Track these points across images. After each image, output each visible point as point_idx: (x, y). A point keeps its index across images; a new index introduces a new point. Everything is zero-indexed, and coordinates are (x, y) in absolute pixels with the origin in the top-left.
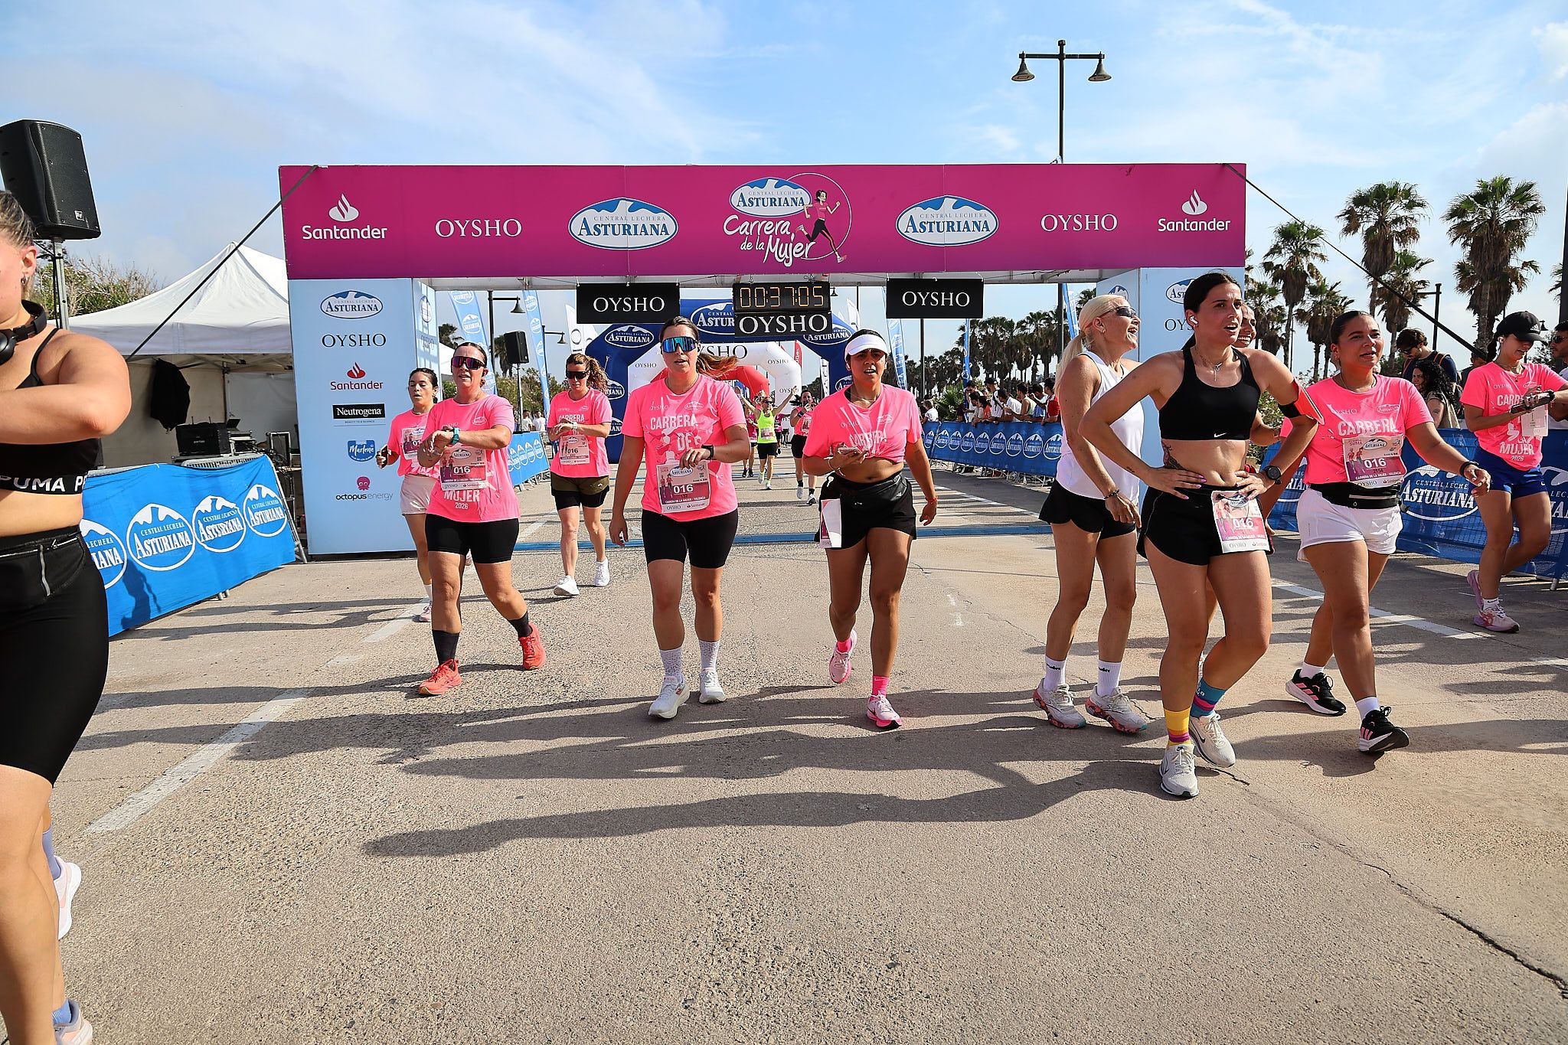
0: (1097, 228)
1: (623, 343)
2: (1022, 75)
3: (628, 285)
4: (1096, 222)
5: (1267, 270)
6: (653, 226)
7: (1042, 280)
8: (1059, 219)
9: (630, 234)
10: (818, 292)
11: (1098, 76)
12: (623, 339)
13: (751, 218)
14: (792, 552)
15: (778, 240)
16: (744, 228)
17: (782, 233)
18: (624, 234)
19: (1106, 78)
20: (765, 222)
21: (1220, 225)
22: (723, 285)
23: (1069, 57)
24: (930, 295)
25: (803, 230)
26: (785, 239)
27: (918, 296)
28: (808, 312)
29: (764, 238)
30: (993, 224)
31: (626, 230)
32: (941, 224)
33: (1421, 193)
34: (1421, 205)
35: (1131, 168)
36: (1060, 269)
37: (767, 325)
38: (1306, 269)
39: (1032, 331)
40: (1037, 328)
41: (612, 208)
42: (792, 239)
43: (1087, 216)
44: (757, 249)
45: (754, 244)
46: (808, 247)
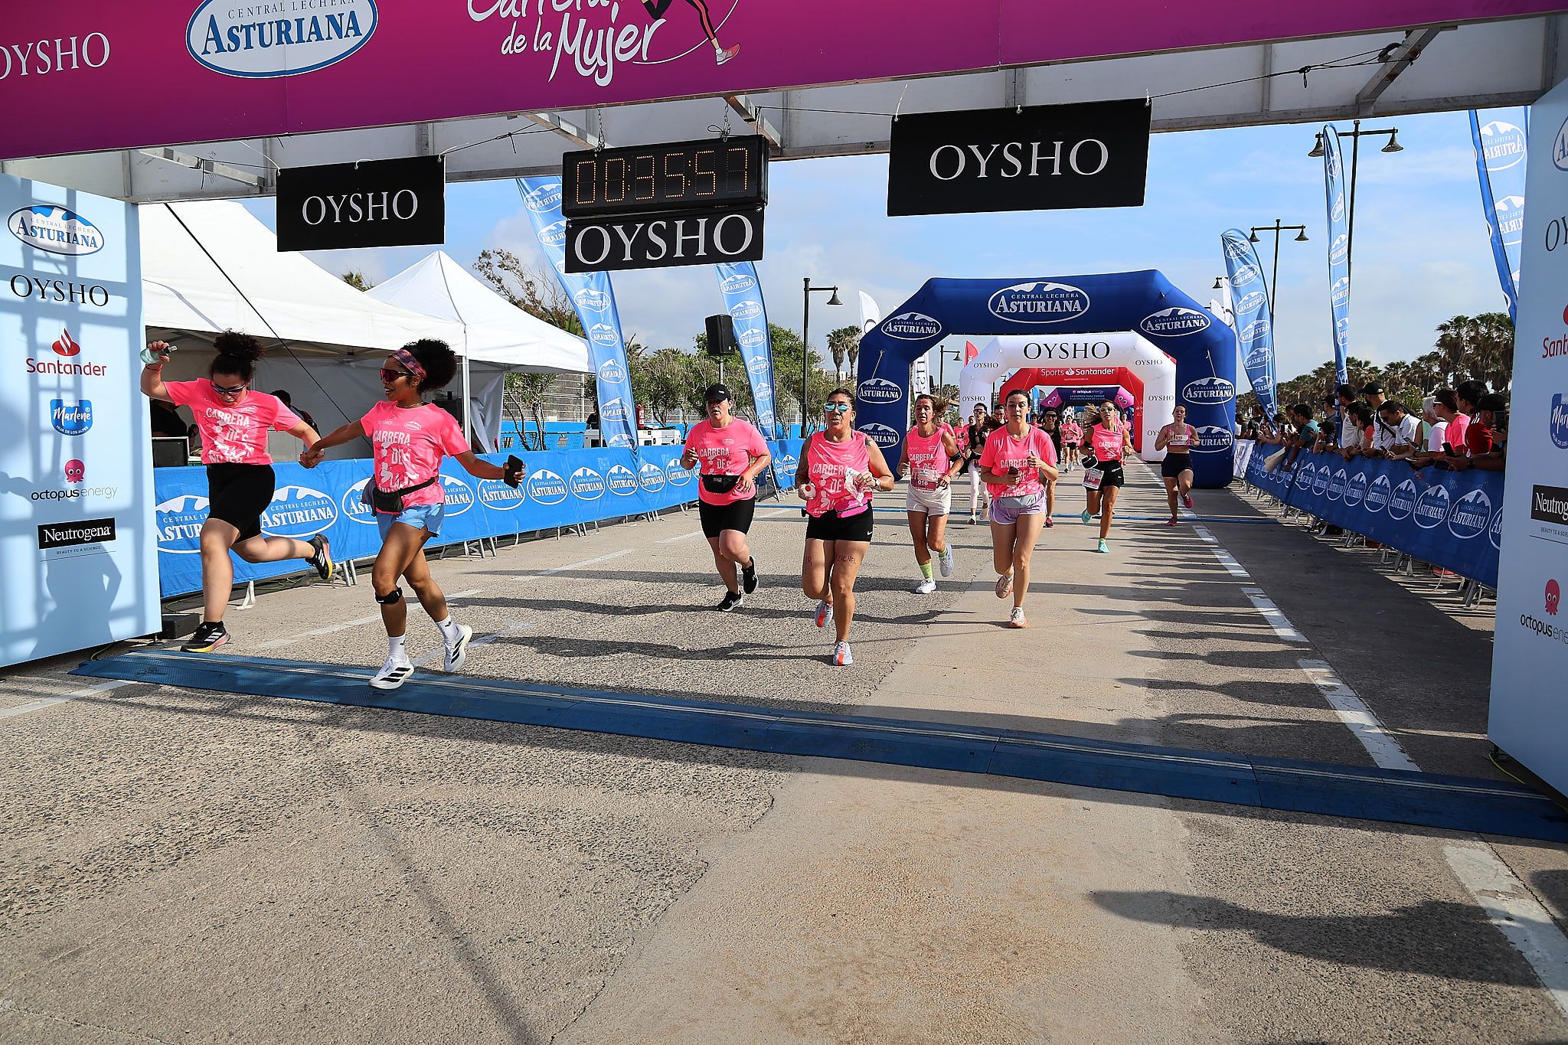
1: (902, 334)
3: (356, 166)
6: (331, 18)
9: (289, 42)
12: (902, 328)
15: (582, 22)
16: (510, 2)
17: (592, 4)
18: (280, 42)
26: (598, 19)
27: (970, 155)
28: (713, 211)
29: (552, 22)
31: (283, 32)
37: (628, 244)
42: (614, 19)
44: (536, 49)
45: (530, 41)
46: (648, 34)
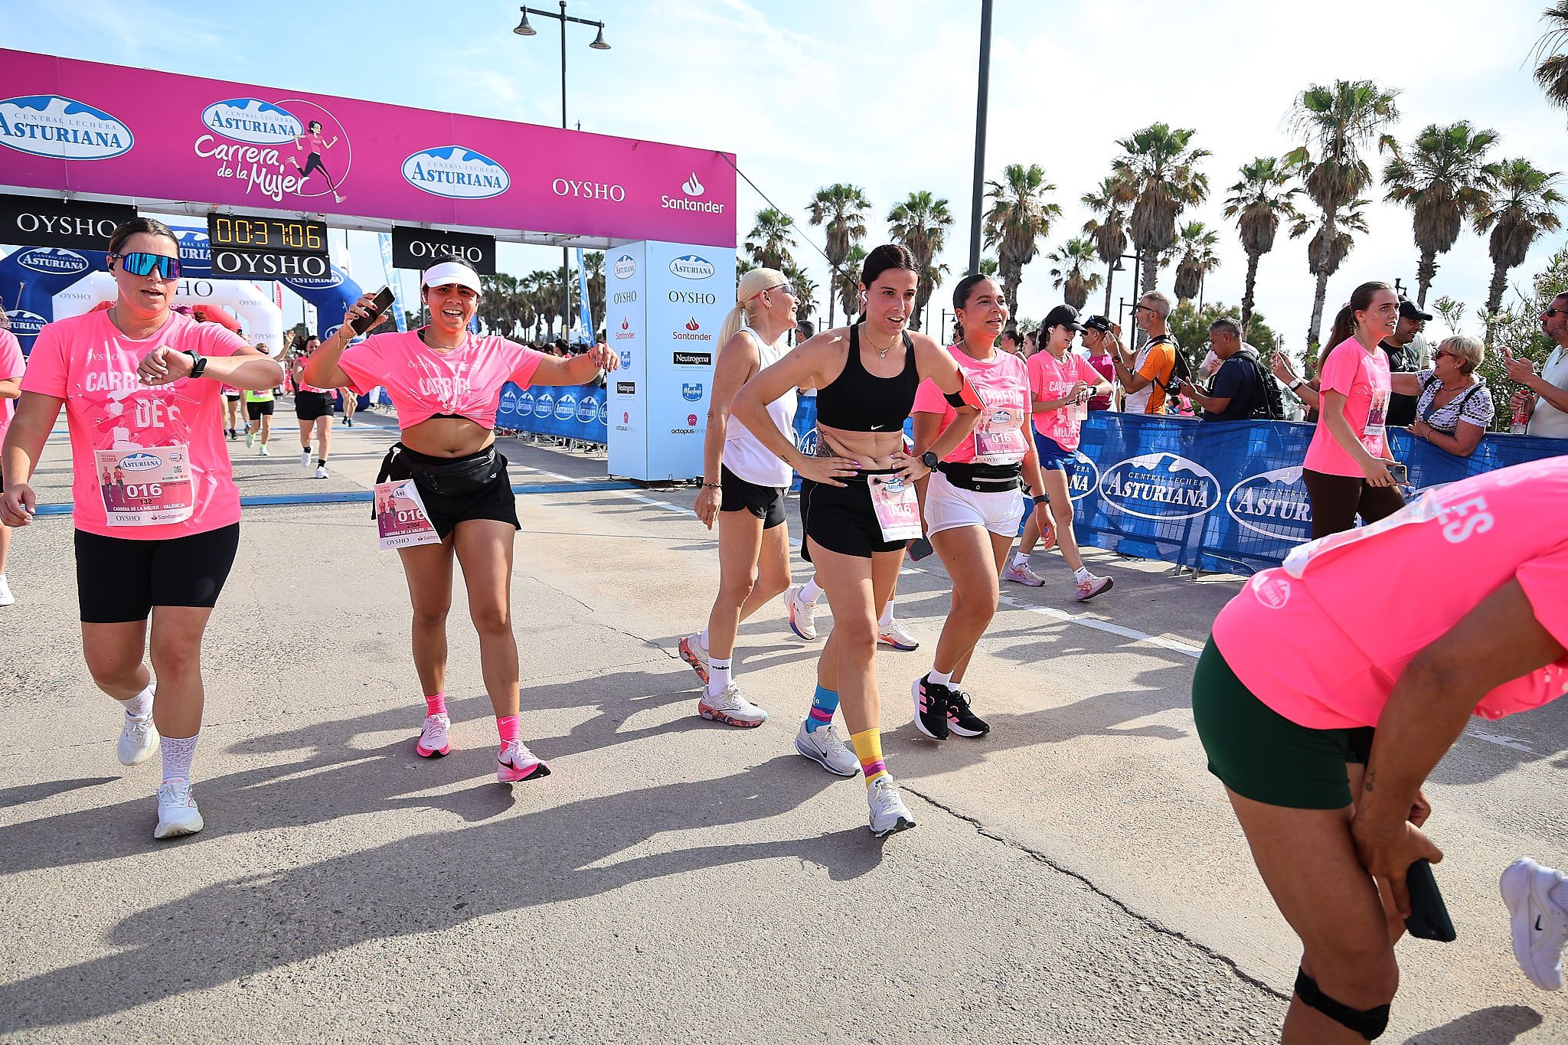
0: (606, 198)
1: (44, 267)
2: (523, 28)
3: (65, 202)
4: (605, 191)
5: (748, 250)
6: (99, 134)
7: (553, 243)
8: (570, 184)
9: (67, 141)
10: (312, 232)
11: (598, 43)
12: (44, 262)
13: (230, 142)
14: (291, 515)
15: (264, 170)
16: (221, 152)
17: (270, 163)
18: (59, 139)
19: (605, 47)
20: (247, 147)
21: (715, 208)
22: (194, 213)
23: (570, 19)
24: (439, 247)
25: (294, 162)
26: (273, 170)
27: (426, 246)
28: (302, 254)
29: (247, 166)
30: (505, 182)
31: (62, 134)
32: (451, 175)
33: (868, 196)
34: (868, 206)
35: (637, 143)
36: (571, 233)
37: (252, 265)
38: (780, 253)
39: (535, 290)
40: (540, 286)
41: (41, 106)
42: (281, 172)
43: (597, 185)
44: (238, 177)
45: (234, 171)
46: (301, 182)
